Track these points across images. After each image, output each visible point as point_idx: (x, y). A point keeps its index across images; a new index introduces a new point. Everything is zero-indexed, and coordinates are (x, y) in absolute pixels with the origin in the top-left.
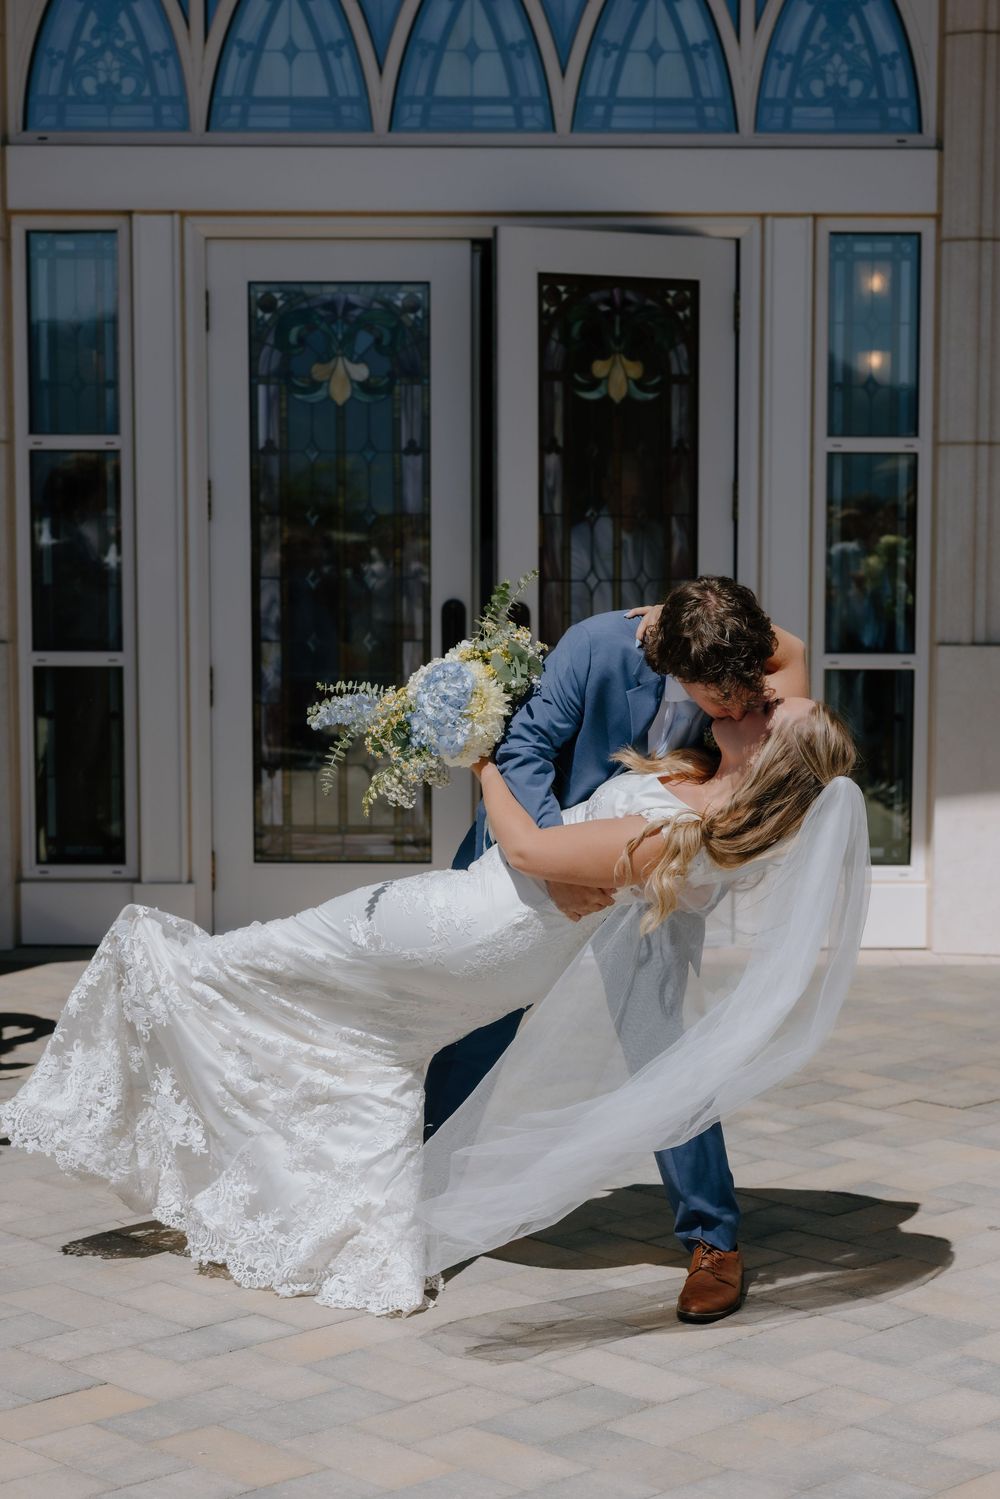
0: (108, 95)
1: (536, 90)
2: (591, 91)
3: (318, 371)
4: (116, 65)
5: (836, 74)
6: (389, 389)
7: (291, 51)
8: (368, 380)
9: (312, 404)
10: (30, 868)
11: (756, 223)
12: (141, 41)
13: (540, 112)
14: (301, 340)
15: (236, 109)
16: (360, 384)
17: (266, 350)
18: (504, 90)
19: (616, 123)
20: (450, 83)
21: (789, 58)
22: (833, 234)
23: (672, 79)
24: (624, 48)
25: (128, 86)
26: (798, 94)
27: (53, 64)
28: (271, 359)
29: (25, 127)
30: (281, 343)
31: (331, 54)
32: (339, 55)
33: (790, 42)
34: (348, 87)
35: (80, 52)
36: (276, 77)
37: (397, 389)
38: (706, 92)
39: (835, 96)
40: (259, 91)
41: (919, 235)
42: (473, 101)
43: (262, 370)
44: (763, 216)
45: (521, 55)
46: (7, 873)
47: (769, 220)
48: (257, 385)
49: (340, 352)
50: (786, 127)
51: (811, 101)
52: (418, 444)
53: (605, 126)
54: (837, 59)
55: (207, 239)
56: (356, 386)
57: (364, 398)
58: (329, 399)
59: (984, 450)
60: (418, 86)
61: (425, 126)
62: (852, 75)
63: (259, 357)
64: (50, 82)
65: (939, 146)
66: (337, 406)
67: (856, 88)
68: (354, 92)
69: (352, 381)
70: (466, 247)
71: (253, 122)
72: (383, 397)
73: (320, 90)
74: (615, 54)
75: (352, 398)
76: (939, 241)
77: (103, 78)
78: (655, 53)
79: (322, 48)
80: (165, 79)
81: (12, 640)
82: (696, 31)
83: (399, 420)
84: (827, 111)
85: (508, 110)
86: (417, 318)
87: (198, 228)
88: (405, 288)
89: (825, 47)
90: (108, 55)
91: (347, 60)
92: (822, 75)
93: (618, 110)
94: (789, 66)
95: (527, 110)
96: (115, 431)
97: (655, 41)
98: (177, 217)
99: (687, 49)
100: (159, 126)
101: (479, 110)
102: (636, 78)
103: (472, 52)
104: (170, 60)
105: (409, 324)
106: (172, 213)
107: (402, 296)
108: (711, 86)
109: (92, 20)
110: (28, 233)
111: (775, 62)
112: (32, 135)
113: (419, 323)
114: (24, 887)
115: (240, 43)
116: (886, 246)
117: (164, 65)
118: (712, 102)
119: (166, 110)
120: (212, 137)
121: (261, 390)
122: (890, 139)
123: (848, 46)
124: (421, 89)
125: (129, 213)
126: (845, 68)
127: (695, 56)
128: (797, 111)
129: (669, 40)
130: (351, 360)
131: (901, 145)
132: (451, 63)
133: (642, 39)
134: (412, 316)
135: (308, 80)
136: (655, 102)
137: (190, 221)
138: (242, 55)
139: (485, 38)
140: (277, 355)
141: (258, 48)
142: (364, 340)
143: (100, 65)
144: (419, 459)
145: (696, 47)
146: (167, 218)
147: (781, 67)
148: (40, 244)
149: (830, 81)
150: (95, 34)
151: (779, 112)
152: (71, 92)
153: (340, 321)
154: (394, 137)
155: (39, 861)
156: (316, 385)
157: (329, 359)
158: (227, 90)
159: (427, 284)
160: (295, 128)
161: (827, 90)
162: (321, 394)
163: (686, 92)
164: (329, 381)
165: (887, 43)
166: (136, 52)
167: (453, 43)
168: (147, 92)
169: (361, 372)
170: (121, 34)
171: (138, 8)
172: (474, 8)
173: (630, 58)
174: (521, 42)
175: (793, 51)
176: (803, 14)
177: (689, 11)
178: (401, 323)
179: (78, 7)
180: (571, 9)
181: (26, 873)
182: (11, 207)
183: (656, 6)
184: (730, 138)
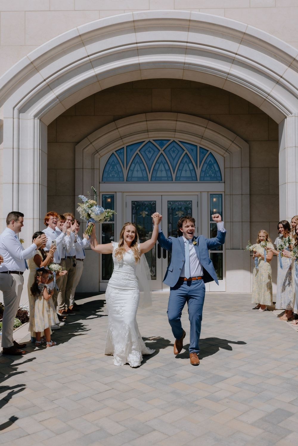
0: (113, 176)
1: (170, 175)
2: (177, 176)
3: (141, 213)
5: (210, 173)
6: (150, 215)
7: (137, 171)
10: (101, 280)
11: (200, 193)
12: (118, 170)
13: (171, 179)
14: (138, 208)
15: (130, 179)
17: (134, 210)
18: (166, 176)
19: (181, 180)
20: (159, 174)
21: (204, 171)
22: (210, 194)
23: (188, 174)
24: (182, 170)
25: (116, 175)
26: (205, 176)
27: (106, 173)
28: (134, 211)
30: (136, 209)
31: (143, 171)
32: (144, 171)
33: (204, 169)
34: (145, 175)
35: (110, 171)
36: (135, 174)
38: (193, 176)
39: (210, 176)
40: (133, 176)
41: (222, 194)
42: (162, 177)
43: (133, 213)
44: (201, 192)
45: (168, 171)
46: (98, 281)
49: (144, 210)
50: (204, 180)
51: (207, 177)
53: (179, 180)
54: (210, 171)
57: (147, 216)
58: (142, 216)
59: (232, 223)
61: (155, 180)
62: (212, 173)
64: (105, 175)
65: (224, 183)
67: (213, 175)
68: (146, 176)
69: (145, 214)
70: (161, 196)
71: (132, 180)
73: (141, 176)
74: (181, 171)
75: (145, 216)
76: (225, 195)
78: (186, 171)
79: (142, 170)
80: (121, 175)
82: (191, 168)
84: (209, 178)
85: (167, 178)
87: (125, 194)
88: (153, 202)
89: (209, 170)
90: (113, 172)
91: (145, 172)
92: (208, 173)
93: (181, 178)
94: (204, 172)
95: (169, 178)
96: (114, 221)
97: (186, 169)
99: (190, 170)
100: (120, 181)
101: (163, 178)
102: (184, 174)
103: (161, 171)
104: (122, 172)
108: (194, 175)
109: (111, 167)
110: (102, 195)
111: (202, 172)
112: (103, 182)
114: (100, 283)
116: (218, 196)
119: (121, 179)
120: (127, 182)
121: (133, 215)
122: (218, 182)
123: (212, 170)
124: (155, 176)
125: (116, 192)
128: (205, 178)
129: (188, 169)
131: (219, 183)
132: (159, 172)
133: (184, 169)
134: (154, 205)
135: (140, 174)
136: (186, 177)
138: (131, 171)
139: (163, 169)
141: (133, 171)
142: (147, 209)
146: (121, 193)
147: (203, 172)
149: (209, 174)
150: (111, 169)
151: (203, 178)
152: (108, 176)
153: (144, 206)
154: (152, 182)
156: (141, 215)
157: (142, 211)
158: (129, 176)
159: (156, 201)
160: (138, 181)
162: (141, 216)
163: (190, 176)
165: (217, 169)
166: (117, 171)
167: (159, 170)
168: (118, 176)
169: (147, 213)
170: (115, 169)
171: (117, 165)
172: (162, 165)
173: (183, 171)
174: (168, 169)
175: (205, 170)
176: (206, 165)
177: (190, 165)
178: (152, 206)
179: (109, 165)
180: (175, 165)
181: (101, 281)
182: (100, 191)
183: (186, 164)
184: (196, 182)
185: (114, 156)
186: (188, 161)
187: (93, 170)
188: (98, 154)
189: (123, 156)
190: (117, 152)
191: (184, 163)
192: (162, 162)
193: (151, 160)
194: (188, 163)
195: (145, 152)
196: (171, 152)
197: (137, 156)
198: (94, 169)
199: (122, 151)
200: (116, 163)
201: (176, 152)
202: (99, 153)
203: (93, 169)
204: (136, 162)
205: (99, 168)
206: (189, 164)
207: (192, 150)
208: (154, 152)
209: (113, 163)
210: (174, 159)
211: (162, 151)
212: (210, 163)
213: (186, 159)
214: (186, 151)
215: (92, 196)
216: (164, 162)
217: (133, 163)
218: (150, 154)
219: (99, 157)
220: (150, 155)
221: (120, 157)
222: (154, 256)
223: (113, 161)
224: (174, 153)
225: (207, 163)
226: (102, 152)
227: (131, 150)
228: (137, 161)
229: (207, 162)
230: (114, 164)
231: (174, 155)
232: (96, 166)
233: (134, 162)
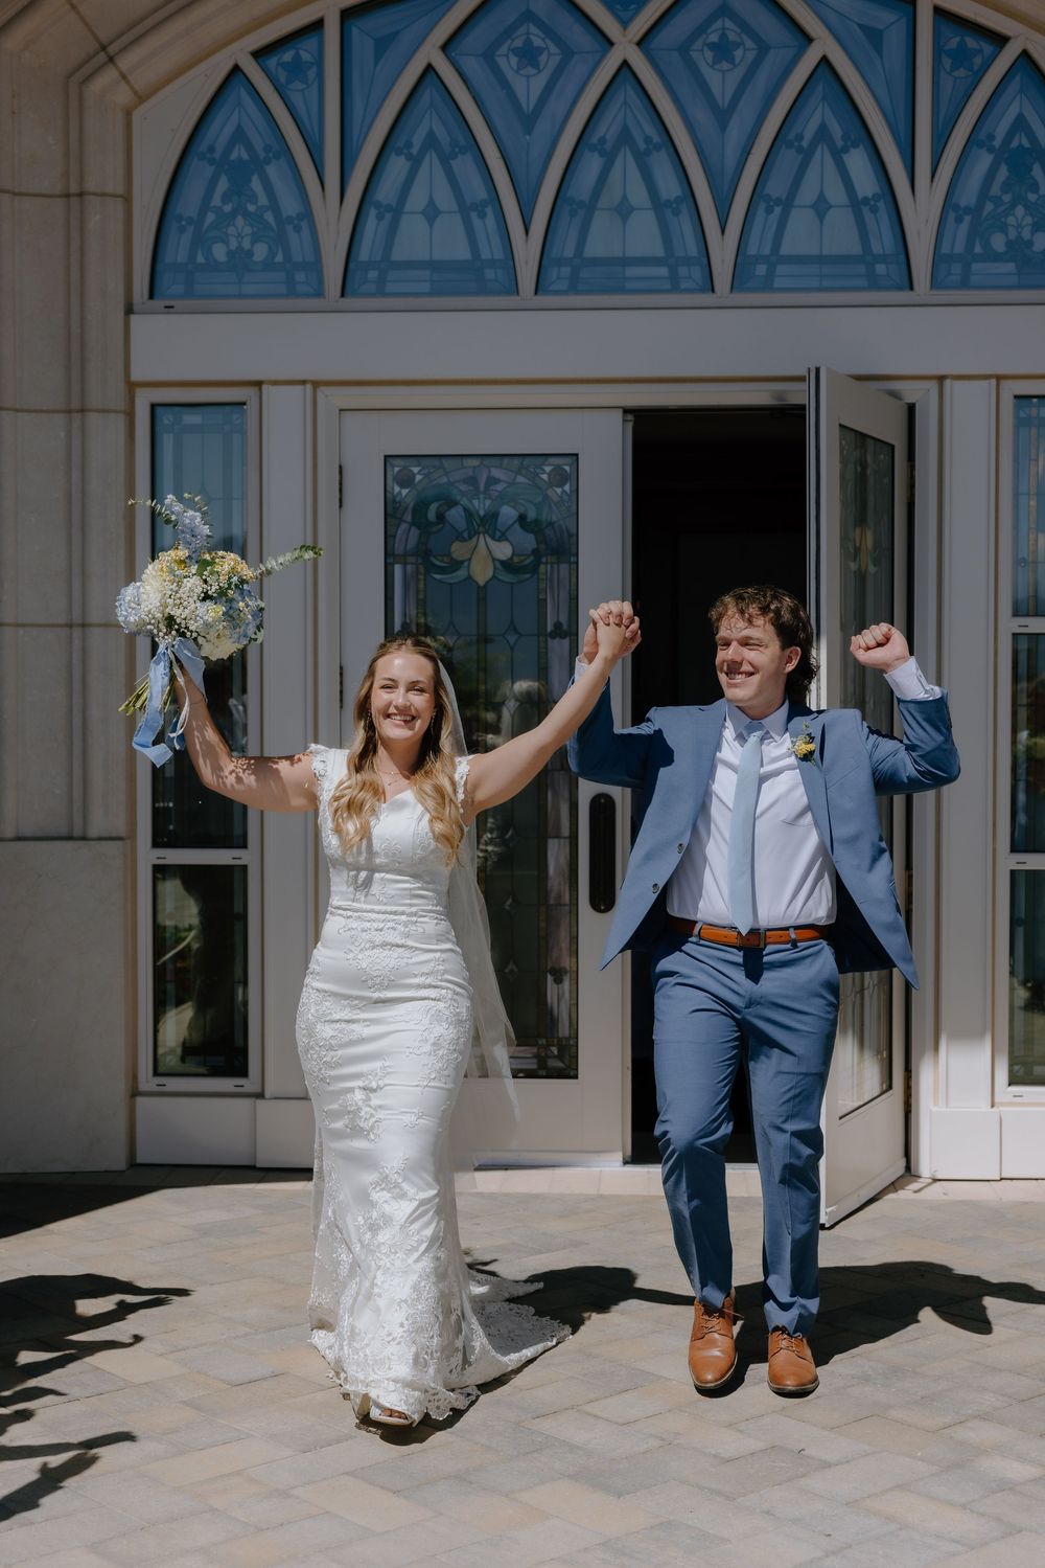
0: (240, 262)
1: (692, 249)
2: (752, 250)
3: (458, 550)
4: (248, 230)
5: (1019, 226)
6: (534, 569)
7: (431, 213)
8: (512, 558)
9: (450, 584)
10: (147, 1081)
11: (933, 386)
12: (274, 205)
13: (697, 273)
14: (441, 517)
15: (373, 274)
16: (502, 562)
17: (404, 526)
18: (660, 252)
19: (777, 283)
20: (602, 240)
21: (967, 210)
22: (1016, 397)
23: (841, 236)
24: (788, 204)
25: (260, 252)
26: (978, 249)
27: (182, 230)
28: (409, 537)
29: (151, 296)
30: (418, 521)
31: (474, 215)
32: (482, 216)
33: (969, 194)
34: (491, 249)
35: (210, 217)
36: (415, 240)
37: (542, 568)
38: (877, 248)
39: (1018, 249)
40: (398, 255)
42: (627, 262)
43: (399, 549)
44: (941, 379)
45: (677, 213)
46: (121, 1087)
47: (948, 383)
48: (393, 565)
49: (481, 529)
50: (965, 283)
51: (992, 256)
52: (565, 627)
53: (767, 285)
54: (1020, 211)
55: (341, 410)
56: (498, 565)
57: (507, 578)
58: (469, 578)
60: (566, 246)
61: (574, 287)
62: (1036, 228)
63: (395, 537)
64: (178, 248)
66: (479, 587)
67: (1041, 242)
68: (498, 254)
69: (494, 560)
70: (619, 414)
71: (390, 288)
72: (527, 576)
73: (462, 253)
74: (778, 210)
75: (494, 577)
77: (234, 245)
78: (821, 207)
79: (465, 209)
80: (298, 243)
81: (129, 837)
82: (865, 181)
83: (546, 600)
84: (1010, 267)
85: (663, 271)
86: (564, 491)
87: (331, 399)
88: (552, 460)
89: (1007, 198)
90: (240, 221)
91: (491, 221)
92: (1004, 229)
93: (781, 269)
94: (967, 219)
95: (683, 271)
97: (822, 194)
98: (309, 387)
99: (856, 204)
100: (292, 293)
101: (632, 271)
102: (800, 235)
103: (624, 210)
104: (304, 225)
105: (555, 499)
106: (303, 382)
107: (548, 469)
108: (882, 242)
109: (223, 184)
110: (153, 407)
111: (952, 215)
112: (158, 303)
113: (565, 497)
114: (139, 1100)
115: (378, 205)
117: (298, 229)
118: (883, 258)
119: (300, 277)
120: (348, 302)
121: (398, 569)
123: (1032, 197)
124: (569, 252)
125: (259, 384)
126: (1029, 220)
127: (865, 210)
128: (975, 267)
129: (836, 194)
130: (493, 538)
132: (601, 223)
133: (808, 193)
134: (559, 490)
135: (449, 242)
136: (821, 259)
137: (322, 392)
138: (380, 217)
139: (638, 194)
140: (415, 533)
141: (397, 211)
142: (507, 514)
143: (231, 230)
144: (566, 642)
145: (866, 201)
146: (299, 388)
147: (959, 220)
148: (166, 418)
149: (1013, 234)
150: (226, 198)
151: (957, 268)
152: (200, 259)
153: (482, 496)
154: (543, 300)
155: (156, 1073)
156: (456, 565)
157: (470, 538)
158: (364, 253)
159: (577, 455)
160: (433, 293)
161: (1009, 243)
162: (461, 574)
163: (857, 250)
164: (470, 560)
166: (269, 217)
167: (604, 201)
168: (279, 258)
169: (503, 551)
170: (253, 198)
171: (272, 171)
172: (626, 164)
173: (794, 213)
174: (678, 200)
175: (974, 200)
176: (983, 162)
177: (858, 162)
178: (546, 497)
179: (209, 170)
180: (730, 163)
181: (143, 1087)
182: (136, 376)
183: (822, 158)
184: (904, 296)
185: (243, 93)
186: (836, 131)
187: (74, 201)
188: (109, 76)
189: (314, 89)
190: (272, 62)
191: (805, 143)
192: (625, 137)
193: (543, 128)
194: (840, 144)
195: (488, 56)
196: (703, 58)
197: (427, 96)
198: (81, 195)
199: (306, 50)
200: (262, 155)
201: (744, 55)
202: (126, 62)
203: (75, 196)
204: (417, 140)
205: (120, 190)
206: (845, 150)
207: (874, 36)
208: (568, 54)
209: (239, 153)
210: (723, 117)
211: (624, 48)
212: (1015, 144)
213: (819, 114)
214: (825, 45)
215: (69, 412)
216: (648, 140)
217: (399, 153)
218: (531, 71)
219: (123, 96)
220: (528, 87)
221: (297, 99)
222: (559, 896)
223: (239, 136)
224: (725, 65)
225: (997, 143)
226: (146, 61)
227: (382, 45)
228: (431, 134)
229: (991, 137)
230: (245, 156)
231: (721, 82)
232: (103, 173)
233: (409, 145)
